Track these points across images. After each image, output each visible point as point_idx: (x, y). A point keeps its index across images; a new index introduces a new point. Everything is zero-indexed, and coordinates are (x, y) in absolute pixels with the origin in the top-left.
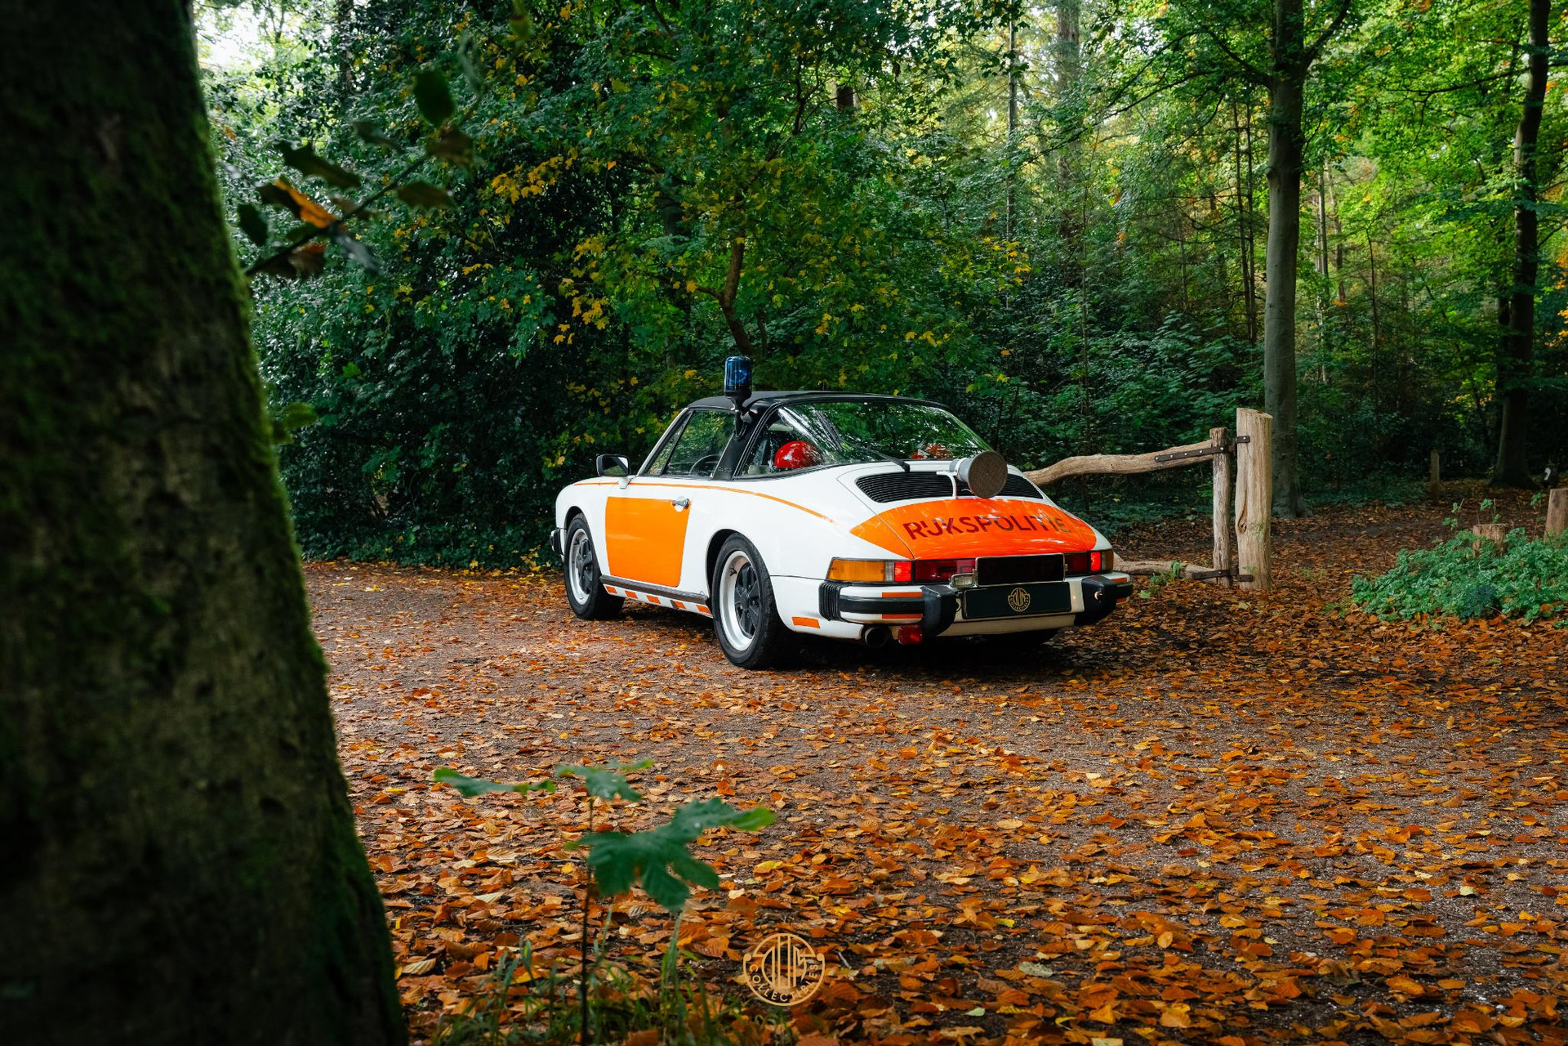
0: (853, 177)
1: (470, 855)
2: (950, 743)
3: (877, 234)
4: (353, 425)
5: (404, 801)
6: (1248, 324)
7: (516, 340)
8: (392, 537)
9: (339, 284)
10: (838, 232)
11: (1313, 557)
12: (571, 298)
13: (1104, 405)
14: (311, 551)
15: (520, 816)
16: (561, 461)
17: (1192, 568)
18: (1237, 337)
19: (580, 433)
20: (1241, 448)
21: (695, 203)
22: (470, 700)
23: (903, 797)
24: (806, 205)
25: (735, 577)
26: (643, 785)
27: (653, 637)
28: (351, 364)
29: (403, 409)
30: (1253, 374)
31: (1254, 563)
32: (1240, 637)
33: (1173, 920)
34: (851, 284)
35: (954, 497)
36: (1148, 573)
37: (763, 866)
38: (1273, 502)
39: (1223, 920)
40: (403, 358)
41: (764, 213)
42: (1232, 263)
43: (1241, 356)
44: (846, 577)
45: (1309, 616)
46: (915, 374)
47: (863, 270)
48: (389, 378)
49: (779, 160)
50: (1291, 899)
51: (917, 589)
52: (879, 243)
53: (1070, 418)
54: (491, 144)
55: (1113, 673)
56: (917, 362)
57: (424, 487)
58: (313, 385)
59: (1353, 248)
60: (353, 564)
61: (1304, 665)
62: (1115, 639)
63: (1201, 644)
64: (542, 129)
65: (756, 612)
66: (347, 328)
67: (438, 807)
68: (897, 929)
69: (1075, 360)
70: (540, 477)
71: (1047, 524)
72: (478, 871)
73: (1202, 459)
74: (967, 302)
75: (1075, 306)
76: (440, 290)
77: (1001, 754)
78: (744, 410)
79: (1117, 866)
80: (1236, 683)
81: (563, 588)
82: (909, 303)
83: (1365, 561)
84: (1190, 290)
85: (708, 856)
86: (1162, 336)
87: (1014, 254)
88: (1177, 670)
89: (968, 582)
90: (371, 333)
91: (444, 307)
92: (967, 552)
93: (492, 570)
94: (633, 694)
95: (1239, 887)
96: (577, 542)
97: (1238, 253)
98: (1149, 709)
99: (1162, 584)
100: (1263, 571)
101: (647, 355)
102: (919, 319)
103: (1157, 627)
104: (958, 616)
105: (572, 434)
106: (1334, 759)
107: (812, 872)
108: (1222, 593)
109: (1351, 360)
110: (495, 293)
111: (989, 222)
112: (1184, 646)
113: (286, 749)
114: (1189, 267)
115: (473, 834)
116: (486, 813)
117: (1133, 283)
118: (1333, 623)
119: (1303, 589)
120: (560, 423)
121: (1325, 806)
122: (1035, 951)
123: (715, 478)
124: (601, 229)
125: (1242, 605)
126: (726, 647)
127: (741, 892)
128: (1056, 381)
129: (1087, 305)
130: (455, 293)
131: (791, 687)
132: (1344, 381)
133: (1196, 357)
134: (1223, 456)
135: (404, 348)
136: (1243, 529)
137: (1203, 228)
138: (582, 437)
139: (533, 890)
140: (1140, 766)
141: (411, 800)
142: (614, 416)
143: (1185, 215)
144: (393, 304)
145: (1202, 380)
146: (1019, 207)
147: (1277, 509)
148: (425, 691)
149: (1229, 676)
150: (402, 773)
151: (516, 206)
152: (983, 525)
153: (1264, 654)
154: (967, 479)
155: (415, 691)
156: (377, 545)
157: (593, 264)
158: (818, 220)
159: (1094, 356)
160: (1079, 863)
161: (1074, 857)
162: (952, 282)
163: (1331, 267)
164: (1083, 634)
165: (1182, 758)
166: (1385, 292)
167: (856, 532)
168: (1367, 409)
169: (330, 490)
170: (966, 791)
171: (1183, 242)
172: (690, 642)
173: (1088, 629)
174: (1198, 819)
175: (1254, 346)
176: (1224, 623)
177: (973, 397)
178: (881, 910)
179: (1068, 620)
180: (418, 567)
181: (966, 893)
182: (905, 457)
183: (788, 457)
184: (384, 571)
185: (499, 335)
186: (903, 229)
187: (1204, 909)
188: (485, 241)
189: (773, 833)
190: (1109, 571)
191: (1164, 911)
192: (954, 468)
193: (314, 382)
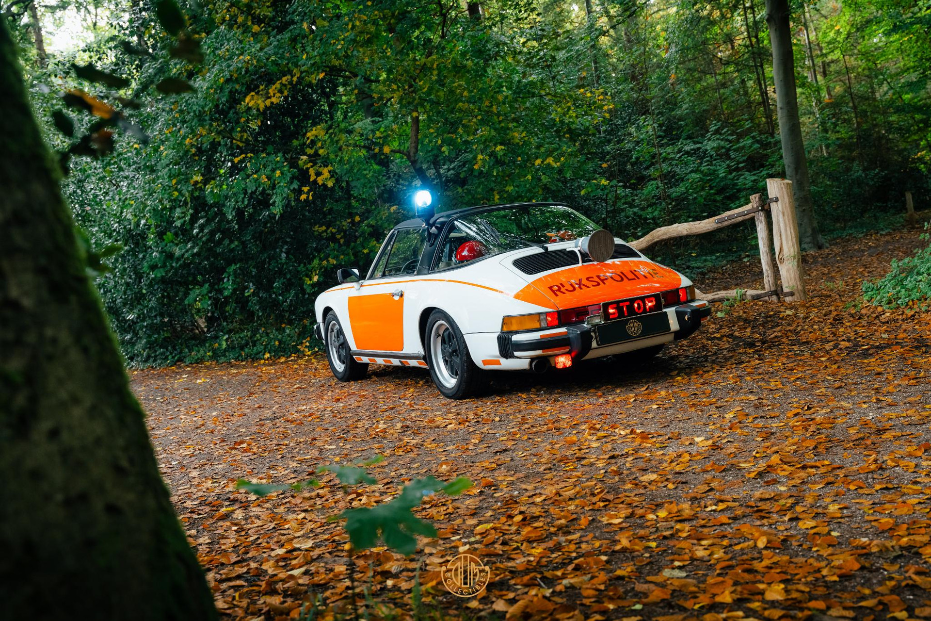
0: (486, 61)
1: (282, 546)
2: (599, 430)
3: (507, 97)
4: (175, 274)
5: (234, 516)
6: (767, 123)
7: (275, 202)
8: (211, 345)
9: (154, 181)
10: (480, 99)
11: (833, 274)
12: (308, 169)
13: (677, 191)
14: (159, 361)
15: (314, 516)
16: (316, 278)
17: (750, 292)
18: (761, 133)
19: (326, 258)
20: (773, 206)
21: (381, 93)
22: (273, 445)
23: (571, 470)
24: (456, 84)
25: (440, 339)
26: (394, 485)
27: (390, 387)
28: (168, 233)
29: (208, 259)
30: (776, 156)
31: (792, 283)
32: (790, 334)
33: (766, 528)
34: (493, 133)
35: (580, 264)
36: (721, 300)
37: (479, 529)
38: (800, 242)
39: (801, 524)
40: (202, 224)
41: (429, 93)
42: (750, 83)
43: (765, 145)
44: (514, 328)
45: (835, 313)
46: (545, 188)
47: (500, 122)
48: (194, 239)
49: (434, 57)
50: (847, 504)
51: (563, 330)
52: (509, 103)
53: (654, 204)
54: (241, 73)
55: (705, 369)
56: (545, 179)
57: (227, 309)
58: (146, 251)
59: (833, 61)
60: (188, 366)
61: (836, 346)
62: (704, 347)
63: (764, 343)
64: (273, 58)
65: (457, 360)
66: (162, 210)
67: (258, 517)
68: (576, 558)
69: (653, 164)
70: (303, 291)
71: (647, 275)
72: (288, 555)
73: (747, 217)
74: (574, 135)
75: (648, 127)
76: (220, 176)
77: (635, 433)
78: (431, 226)
79: (723, 497)
80: (791, 365)
81: (327, 363)
82: (534, 141)
83: (869, 272)
84: (725, 107)
85: (442, 526)
86: (709, 140)
87: (601, 97)
88: (749, 362)
89: (597, 321)
90: (178, 210)
91: (225, 187)
92: (595, 300)
93: (279, 358)
94: (382, 426)
95: (809, 500)
96: (332, 330)
97: (754, 76)
98: (733, 389)
99: (732, 306)
100: (800, 288)
101: (364, 200)
102: (543, 150)
103: (732, 335)
104: (594, 344)
105: (320, 259)
106: (865, 406)
107: (514, 528)
108: (774, 306)
109: (841, 139)
110: (257, 172)
111: (581, 79)
112: (752, 345)
113: (119, 470)
114: (722, 91)
115: (283, 532)
116: (290, 517)
117: (684, 107)
118: (852, 316)
119: (830, 296)
120: (312, 254)
121: (862, 439)
122: (672, 561)
123: (418, 274)
124: (322, 120)
125: (788, 312)
126: (440, 387)
127: (467, 547)
128: (642, 180)
129: (656, 125)
130: (231, 176)
131: (487, 407)
132: (839, 154)
133: (735, 150)
134: (761, 213)
135: (202, 218)
136: (782, 260)
137: (728, 63)
138: (328, 261)
139: (326, 563)
140: (730, 429)
141: (239, 514)
142: (347, 243)
143: (714, 56)
144: (190, 189)
145: (741, 165)
146: (601, 66)
147: (804, 246)
148: (242, 442)
149: (785, 360)
150: (232, 497)
151: (264, 113)
152: (602, 281)
153: (807, 343)
154: (587, 251)
155: (236, 443)
156: (202, 352)
157: (319, 144)
158: (465, 93)
159: (665, 159)
160: (696, 498)
161: (693, 495)
162: (562, 122)
163: (819, 77)
164: (682, 346)
165: (759, 420)
166: (859, 88)
167: (517, 297)
168: (857, 170)
169: (166, 320)
170: (613, 461)
171: (716, 74)
172: (416, 387)
173: (685, 342)
174: (775, 459)
175: (773, 137)
176: (777, 326)
177: (587, 197)
178: (564, 547)
179: (669, 338)
180: (230, 363)
181: (621, 529)
182: (545, 242)
183: (465, 253)
184: (208, 368)
185: (262, 201)
186: (523, 92)
187: (786, 518)
188: (247, 139)
189: (485, 505)
190: (693, 300)
191: (758, 523)
192: (578, 245)
193: (147, 248)
